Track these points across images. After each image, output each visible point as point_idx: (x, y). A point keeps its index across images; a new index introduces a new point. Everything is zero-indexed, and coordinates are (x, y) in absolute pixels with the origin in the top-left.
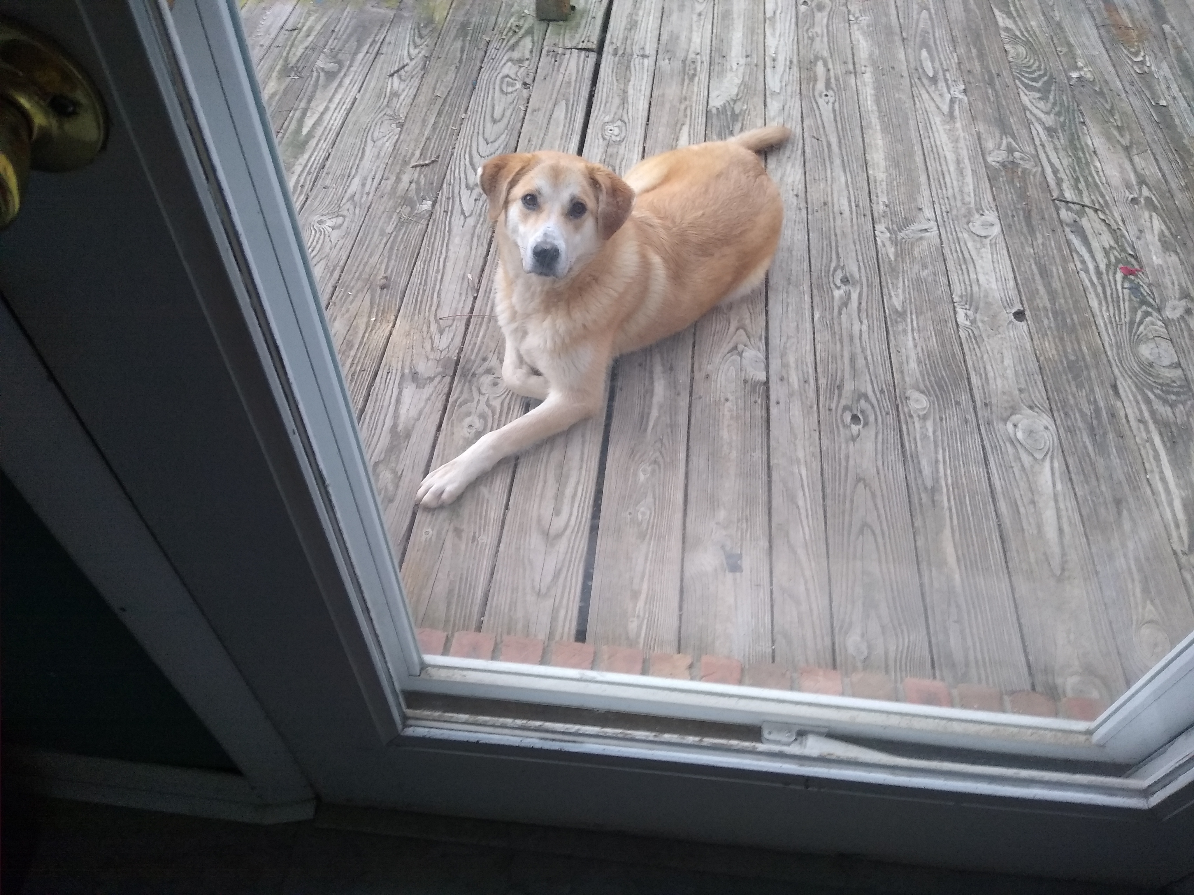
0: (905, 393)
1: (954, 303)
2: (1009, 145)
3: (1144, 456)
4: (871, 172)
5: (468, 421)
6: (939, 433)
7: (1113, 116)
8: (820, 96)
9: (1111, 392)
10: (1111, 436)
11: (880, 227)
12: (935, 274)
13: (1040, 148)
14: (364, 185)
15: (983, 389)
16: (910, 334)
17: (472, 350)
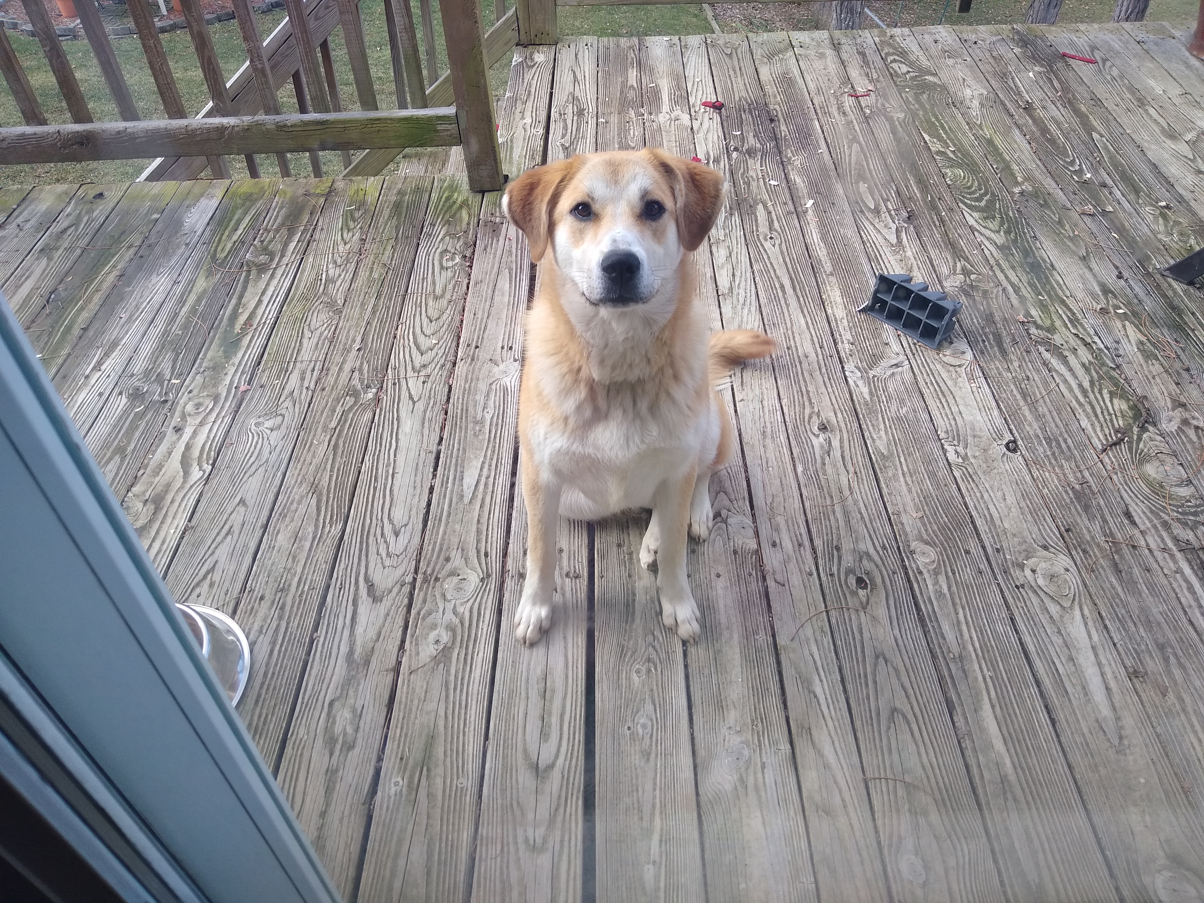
0: (909, 546)
1: (940, 440)
2: (963, 269)
3: (1177, 590)
4: (829, 311)
5: (432, 636)
6: (954, 588)
7: (1063, 226)
8: (766, 240)
9: (1126, 522)
10: (1136, 571)
11: (849, 367)
12: (914, 411)
13: (995, 268)
14: (303, 379)
15: (991, 532)
16: (902, 479)
17: (433, 550)
